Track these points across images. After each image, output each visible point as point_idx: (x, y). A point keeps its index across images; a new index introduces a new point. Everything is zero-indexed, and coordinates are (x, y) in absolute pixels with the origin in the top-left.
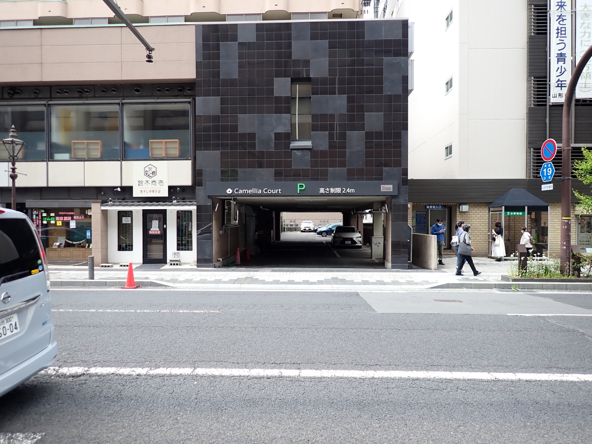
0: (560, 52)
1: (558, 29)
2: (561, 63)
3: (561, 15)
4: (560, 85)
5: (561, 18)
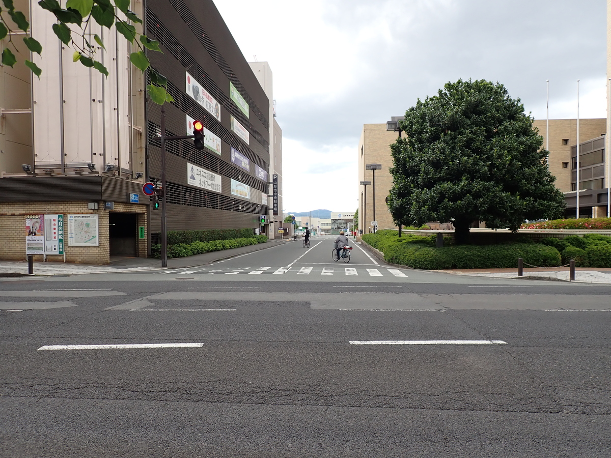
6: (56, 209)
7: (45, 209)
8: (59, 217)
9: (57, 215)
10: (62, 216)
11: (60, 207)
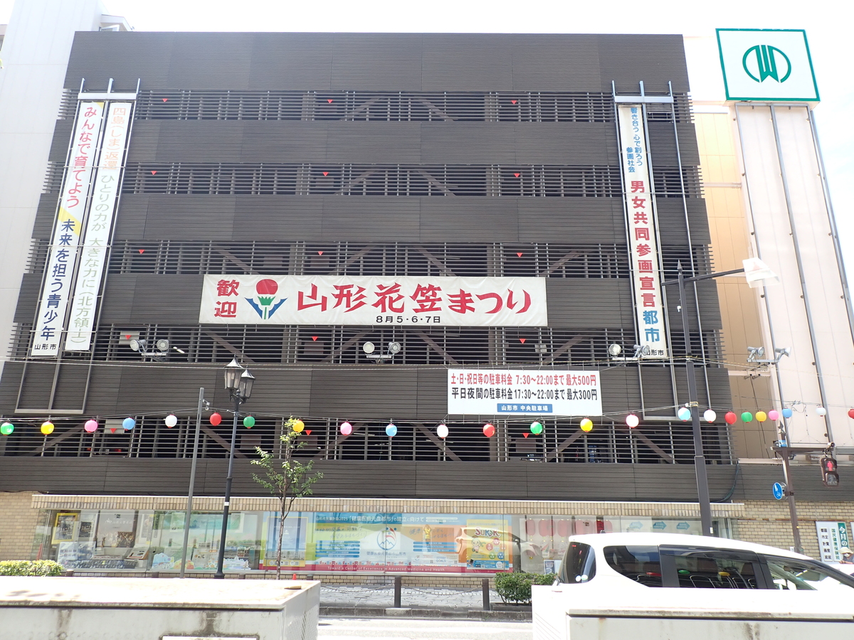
0: (53, 294)
1: (56, 267)
2: (52, 307)
3: (63, 251)
4: (47, 335)
5: (63, 254)
6: (831, 514)
7: (814, 514)
8: (840, 525)
9: (836, 524)
10: (843, 524)
11: (837, 511)
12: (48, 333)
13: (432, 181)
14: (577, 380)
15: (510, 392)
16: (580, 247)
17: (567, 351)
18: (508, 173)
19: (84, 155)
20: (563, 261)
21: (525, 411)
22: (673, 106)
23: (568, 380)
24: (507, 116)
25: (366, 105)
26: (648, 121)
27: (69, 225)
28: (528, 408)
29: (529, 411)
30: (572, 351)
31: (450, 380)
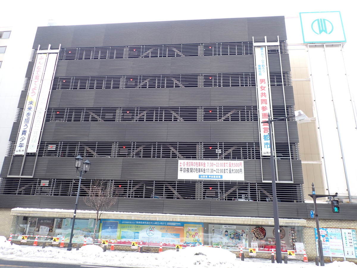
0: (24, 130)
1: (26, 119)
2: (23, 135)
4: (21, 146)
5: (29, 114)
7: (341, 226)
8: (352, 231)
10: (354, 231)
12: (21, 145)
13: (175, 81)
14: (233, 165)
15: (204, 170)
16: (237, 108)
17: (230, 152)
18: (207, 77)
19: (38, 75)
20: (230, 114)
21: (211, 178)
22: (279, 46)
23: (230, 165)
24: (207, 53)
25: (149, 51)
26: (268, 53)
27: (31, 103)
28: (212, 177)
29: (212, 178)
30: (232, 152)
31: (179, 164)
